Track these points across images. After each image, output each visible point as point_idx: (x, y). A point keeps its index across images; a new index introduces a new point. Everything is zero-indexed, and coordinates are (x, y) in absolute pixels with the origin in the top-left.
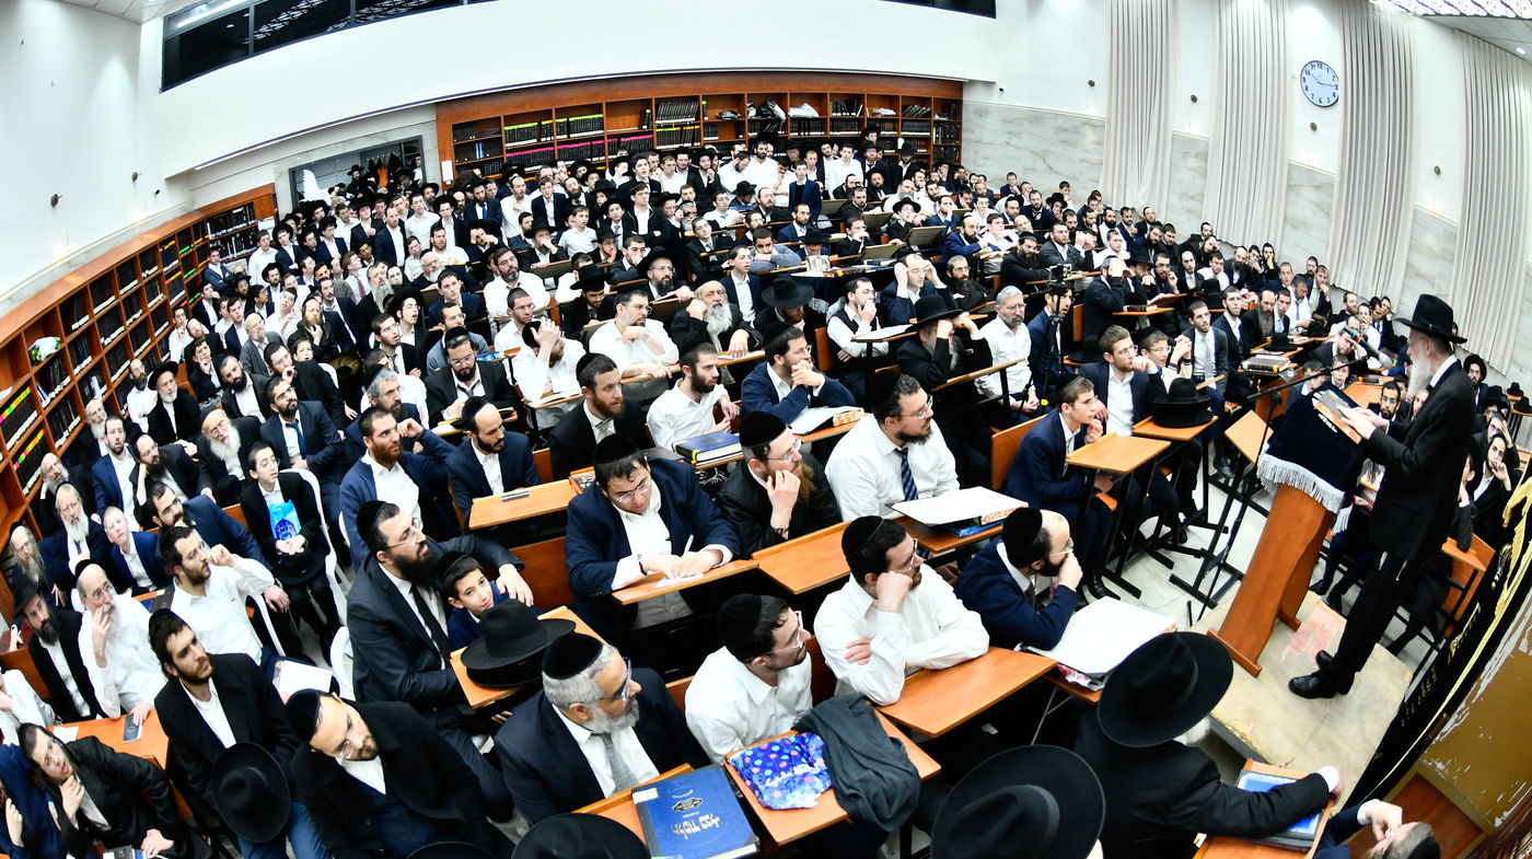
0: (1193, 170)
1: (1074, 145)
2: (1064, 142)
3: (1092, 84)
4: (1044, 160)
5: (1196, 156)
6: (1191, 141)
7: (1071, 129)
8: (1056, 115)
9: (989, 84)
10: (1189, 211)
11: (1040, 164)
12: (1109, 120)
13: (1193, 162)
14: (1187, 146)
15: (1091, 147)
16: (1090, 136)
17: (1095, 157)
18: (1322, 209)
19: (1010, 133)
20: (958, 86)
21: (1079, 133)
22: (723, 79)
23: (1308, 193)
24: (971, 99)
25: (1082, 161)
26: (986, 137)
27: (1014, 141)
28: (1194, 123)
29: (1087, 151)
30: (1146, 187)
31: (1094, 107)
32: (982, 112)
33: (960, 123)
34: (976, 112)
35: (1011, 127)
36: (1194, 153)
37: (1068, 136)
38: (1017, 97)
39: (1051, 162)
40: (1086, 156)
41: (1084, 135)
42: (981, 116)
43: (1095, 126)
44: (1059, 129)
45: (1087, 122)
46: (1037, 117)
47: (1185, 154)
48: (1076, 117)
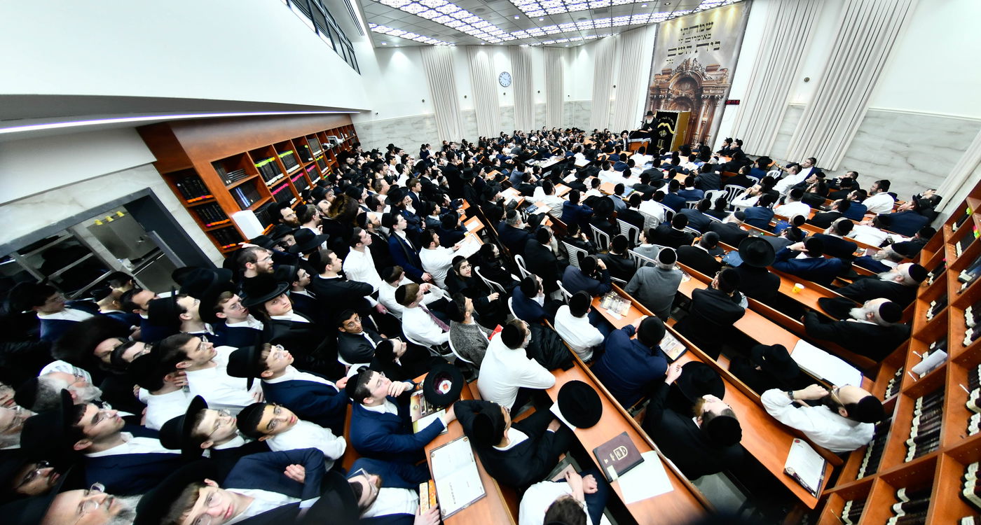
0: (471, 122)
1: (422, 128)
2: (417, 128)
3: (423, 101)
4: (410, 138)
5: (471, 116)
6: (468, 112)
7: (418, 122)
8: (410, 118)
9: (368, 112)
10: (472, 135)
12: (434, 113)
13: (469, 119)
14: (466, 113)
15: (430, 127)
16: (428, 123)
17: (434, 130)
18: (510, 117)
19: (388, 133)
20: (349, 117)
21: (422, 123)
23: (506, 114)
25: (427, 133)
26: (375, 138)
27: (391, 135)
28: (466, 105)
29: (428, 129)
31: (427, 110)
33: (357, 136)
34: (364, 128)
35: (388, 130)
37: (417, 126)
38: (387, 115)
40: (430, 131)
41: (425, 123)
42: (368, 129)
43: (430, 118)
44: (413, 124)
45: (425, 118)
47: (466, 117)
48: (420, 117)
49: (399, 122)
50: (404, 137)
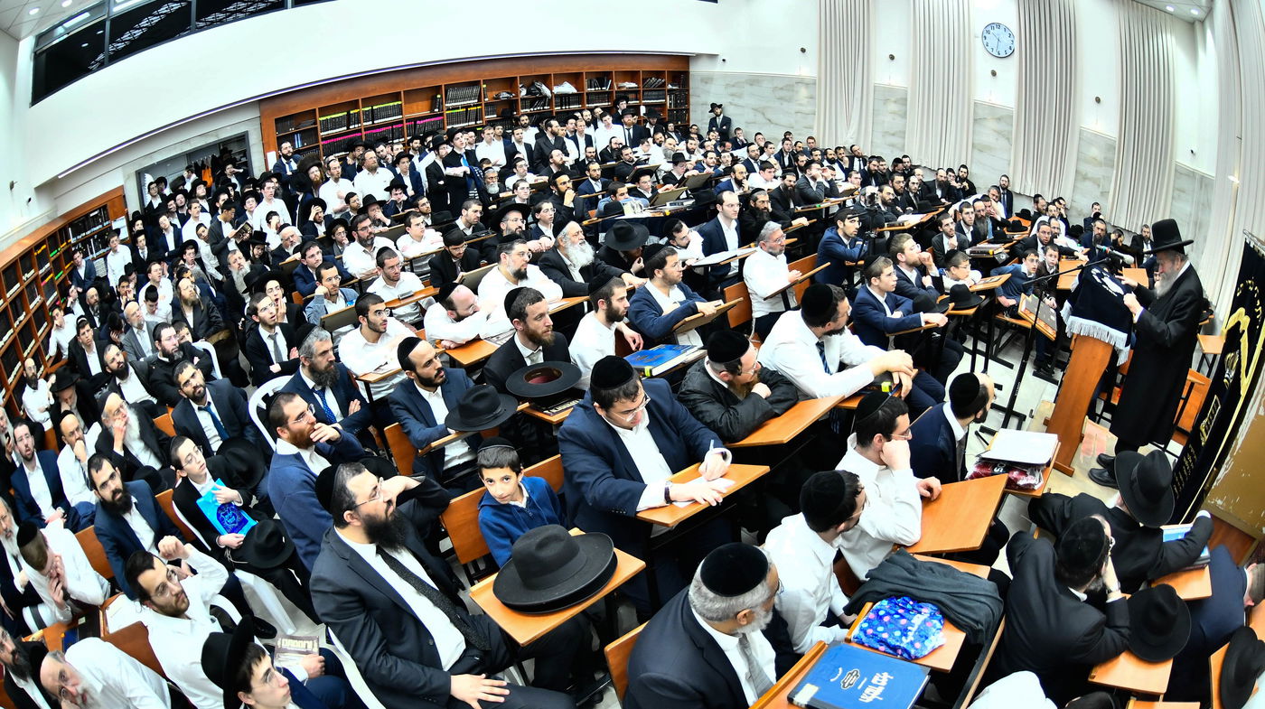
0: (894, 113)
1: (789, 100)
2: (780, 99)
3: (803, 50)
4: (763, 114)
5: (895, 102)
6: (890, 90)
7: (787, 87)
8: (773, 77)
9: (713, 57)
11: (760, 118)
12: (820, 79)
13: (892, 107)
14: (886, 94)
15: (805, 101)
16: (803, 92)
17: (808, 109)
18: (1003, 136)
19: (732, 95)
20: (685, 59)
21: (793, 91)
23: (992, 124)
24: (696, 70)
27: (736, 101)
28: (891, 76)
29: (801, 105)
30: (853, 129)
31: (807, 68)
32: (707, 80)
33: (688, 90)
34: (702, 80)
35: (734, 90)
36: (893, 99)
37: (782, 94)
38: (738, 65)
39: (769, 116)
40: (803, 109)
41: (797, 92)
42: (706, 83)
43: (807, 84)
44: (775, 89)
45: (800, 81)
47: (886, 101)
48: (790, 78)
49: (754, 80)
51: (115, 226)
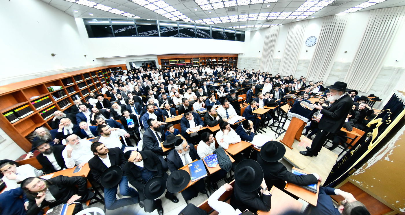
2: (254, 62)
3: (260, 52)
6: (277, 59)
7: (255, 60)
8: (253, 58)
9: (242, 54)
10: (275, 71)
11: (249, 67)
12: (262, 58)
13: (277, 63)
16: (258, 61)
20: (237, 55)
22: (203, 55)
23: (303, 65)
24: (239, 57)
25: (256, 65)
26: (241, 63)
27: (246, 63)
28: (278, 56)
29: (257, 64)
30: (267, 68)
31: (260, 56)
32: (241, 59)
33: (237, 61)
35: (245, 61)
36: (278, 61)
37: (254, 61)
38: (247, 56)
39: (251, 66)
45: (258, 59)
46: (249, 59)
47: (276, 62)
48: (256, 58)
50: (249, 65)
51: (124, 71)
